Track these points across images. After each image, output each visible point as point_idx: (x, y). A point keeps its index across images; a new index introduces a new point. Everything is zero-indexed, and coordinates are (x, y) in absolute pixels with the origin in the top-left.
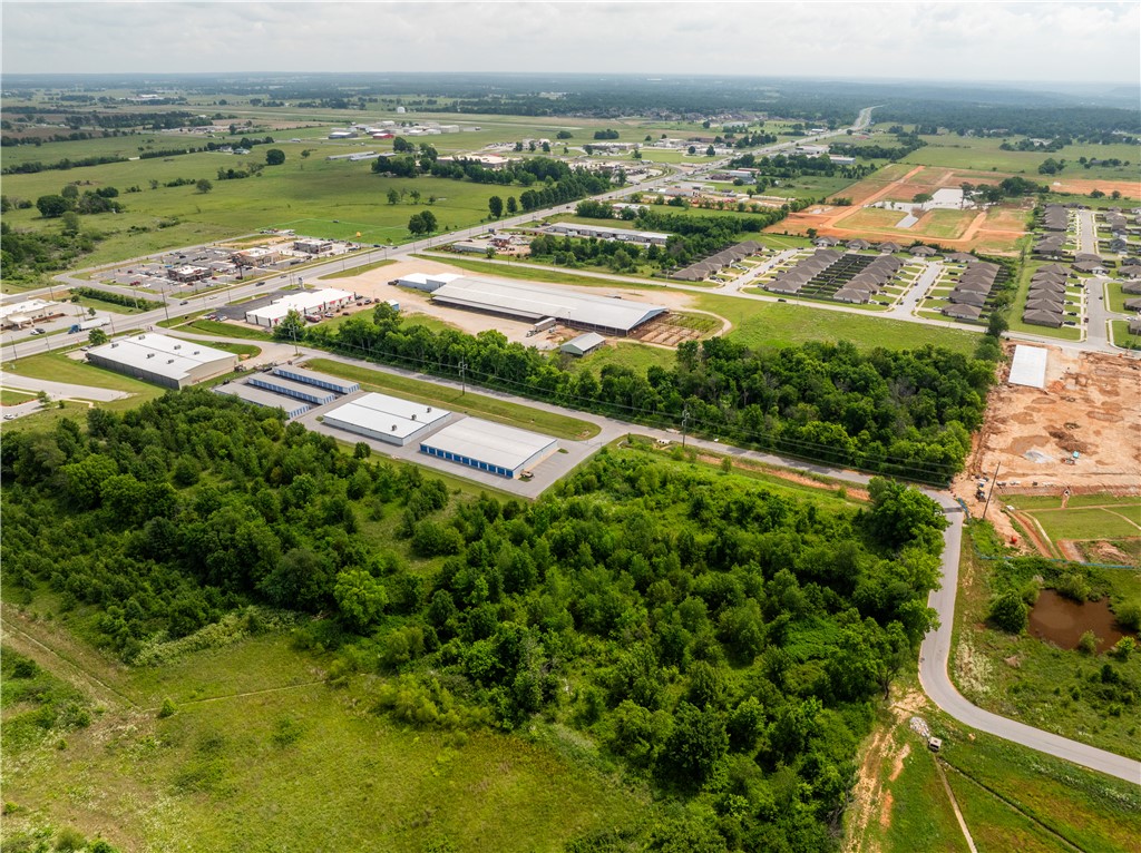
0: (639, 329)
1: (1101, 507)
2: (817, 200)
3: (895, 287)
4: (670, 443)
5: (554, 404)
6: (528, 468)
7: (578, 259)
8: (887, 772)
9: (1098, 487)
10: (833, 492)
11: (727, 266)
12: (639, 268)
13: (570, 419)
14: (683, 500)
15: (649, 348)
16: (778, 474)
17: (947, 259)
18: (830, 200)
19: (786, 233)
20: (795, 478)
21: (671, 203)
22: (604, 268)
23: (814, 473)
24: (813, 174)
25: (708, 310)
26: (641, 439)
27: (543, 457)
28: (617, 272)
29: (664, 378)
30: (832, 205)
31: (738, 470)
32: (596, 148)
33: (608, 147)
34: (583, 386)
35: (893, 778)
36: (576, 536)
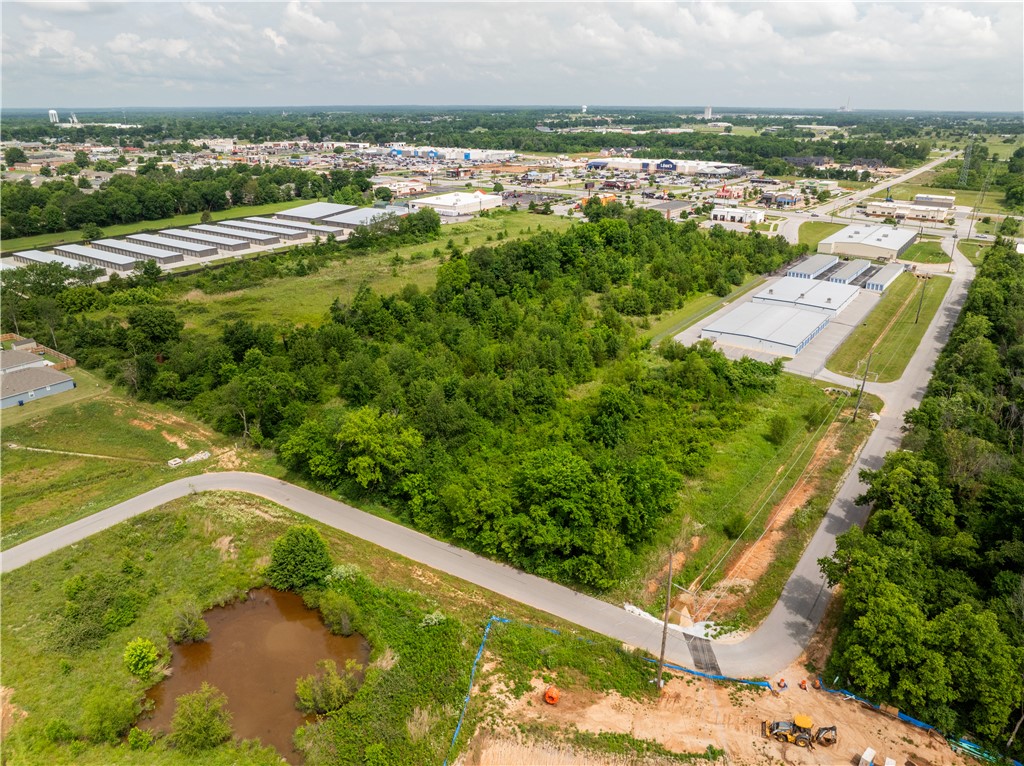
8: (171, 431)
35: (164, 433)
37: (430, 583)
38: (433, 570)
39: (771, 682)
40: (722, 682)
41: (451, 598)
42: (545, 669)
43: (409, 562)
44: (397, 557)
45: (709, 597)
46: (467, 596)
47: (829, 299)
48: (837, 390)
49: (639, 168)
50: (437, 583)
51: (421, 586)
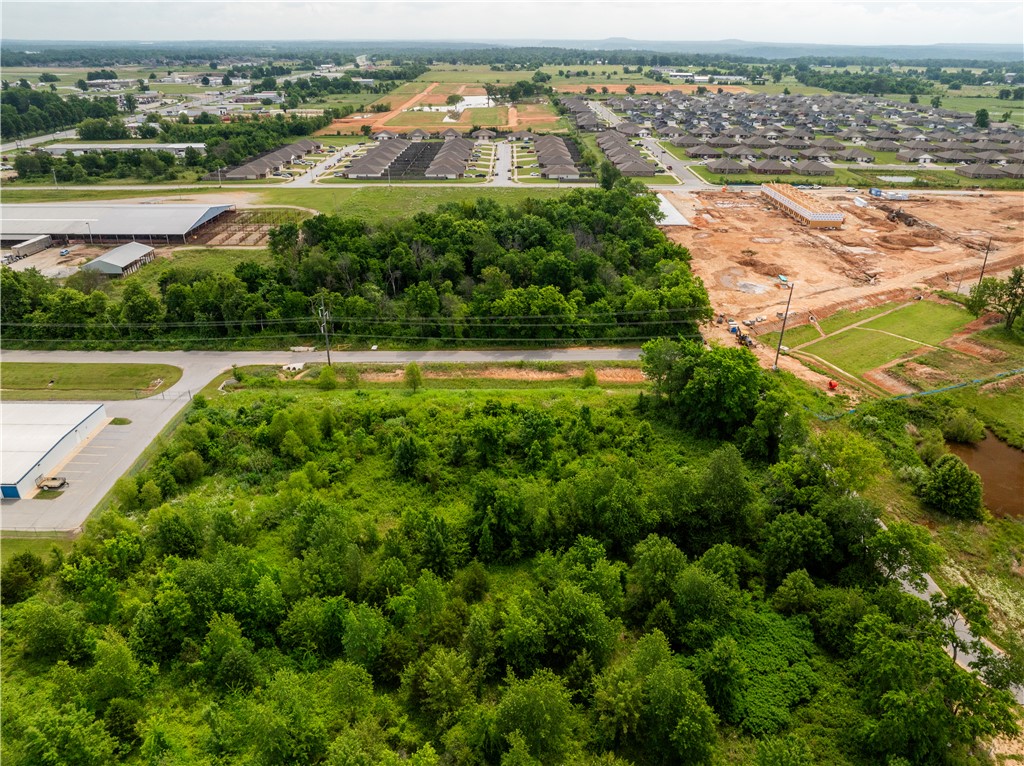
0: (201, 232)
1: (854, 326)
2: (355, 109)
3: (479, 162)
4: (306, 367)
5: (87, 348)
6: (49, 471)
7: (90, 174)
9: (833, 307)
10: (575, 381)
11: (289, 162)
12: (180, 175)
13: (121, 366)
14: (371, 452)
15: (224, 252)
16: (487, 374)
17: (510, 138)
18: (369, 108)
19: (339, 133)
20: (513, 374)
21: (198, 121)
22: (130, 181)
23: (536, 360)
24: (340, 93)
25: (285, 203)
26: (256, 371)
27: (80, 441)
28: (149, 180)
29: (263, 277)
30: (371, 112)
31: (430, 383)
32: (92, 86)
33: (106, 84)
34: (133, 309)
36: (191, 600)
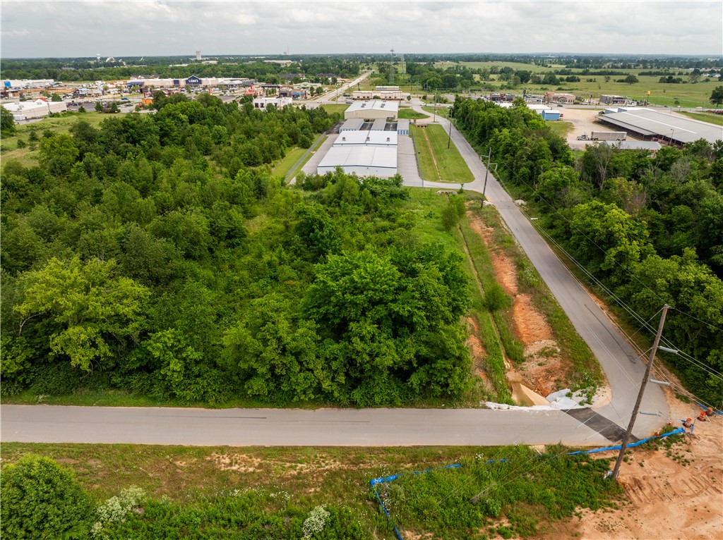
37: (251, 469)
38: (242, 450)
39: (674, 425)
40: (650, 445)
41: (293, 477)
42: (490, 520)
43: (201, 452)
44: (180, 451)
45: (532, 367)
46: (314, 467)
47: (388, 139)
48: (444, 191)
49: (172, 84)
50: (260, 466)
51: (245, 480)
